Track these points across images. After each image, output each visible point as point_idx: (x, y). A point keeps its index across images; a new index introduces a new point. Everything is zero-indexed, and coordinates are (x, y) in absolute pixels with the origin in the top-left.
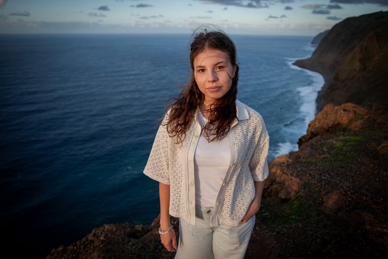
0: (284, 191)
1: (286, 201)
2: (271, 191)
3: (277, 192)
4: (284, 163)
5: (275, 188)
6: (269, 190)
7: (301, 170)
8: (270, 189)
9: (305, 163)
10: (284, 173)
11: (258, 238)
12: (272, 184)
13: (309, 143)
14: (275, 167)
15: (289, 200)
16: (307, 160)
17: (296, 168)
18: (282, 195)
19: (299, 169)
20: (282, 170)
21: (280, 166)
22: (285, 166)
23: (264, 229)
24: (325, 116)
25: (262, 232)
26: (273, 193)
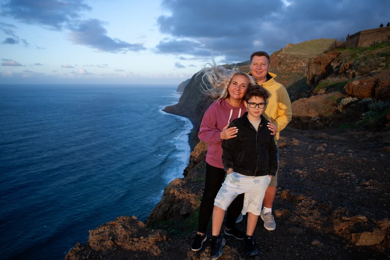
0: (184, 207)
1: (187, 215)
2: (173, 211)
3: (178, 211)
4: (179, 185)
5: (176, 208)
6: (170, 211)
7: (194, 187)
8: (171, 209)
9: (196, 182)
10: (181, 193)
11: (173, 247)
12: (172, 205)
13: (195, 168)
14: (172, 189)
15: (191, 213)
16: (197, 180)
17: (190, 187)
18: (183, 212)
19: (193, 187)
20: (179, 191)
21: (176, 187)
22: (181, 187)
23: (176, 239)
24: (203, 146)
25: (175, 241)
26: (174, 213)
